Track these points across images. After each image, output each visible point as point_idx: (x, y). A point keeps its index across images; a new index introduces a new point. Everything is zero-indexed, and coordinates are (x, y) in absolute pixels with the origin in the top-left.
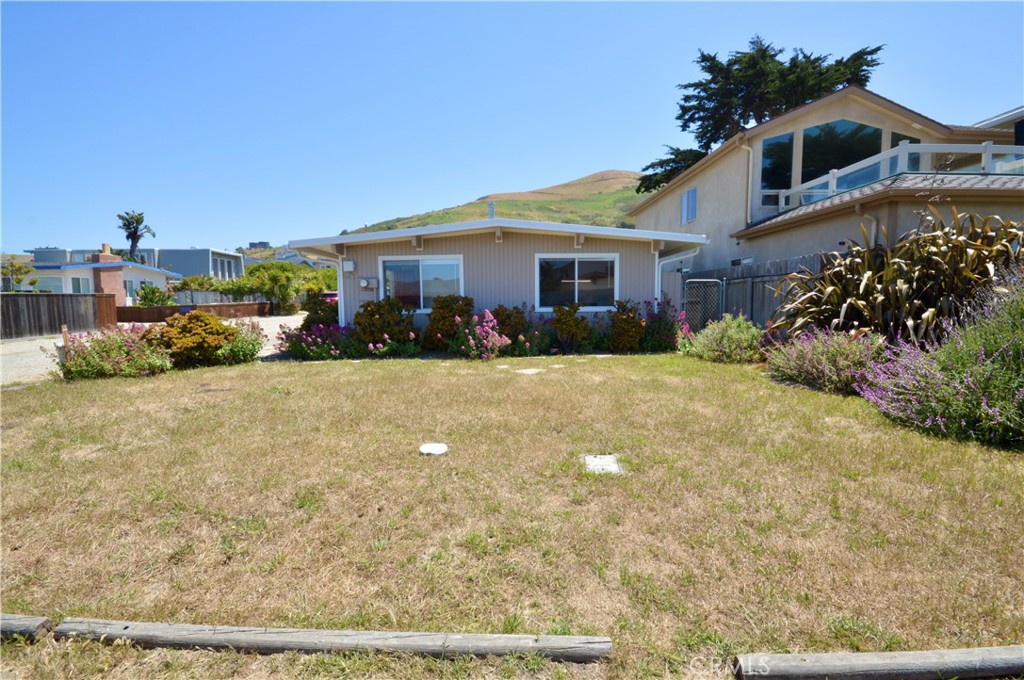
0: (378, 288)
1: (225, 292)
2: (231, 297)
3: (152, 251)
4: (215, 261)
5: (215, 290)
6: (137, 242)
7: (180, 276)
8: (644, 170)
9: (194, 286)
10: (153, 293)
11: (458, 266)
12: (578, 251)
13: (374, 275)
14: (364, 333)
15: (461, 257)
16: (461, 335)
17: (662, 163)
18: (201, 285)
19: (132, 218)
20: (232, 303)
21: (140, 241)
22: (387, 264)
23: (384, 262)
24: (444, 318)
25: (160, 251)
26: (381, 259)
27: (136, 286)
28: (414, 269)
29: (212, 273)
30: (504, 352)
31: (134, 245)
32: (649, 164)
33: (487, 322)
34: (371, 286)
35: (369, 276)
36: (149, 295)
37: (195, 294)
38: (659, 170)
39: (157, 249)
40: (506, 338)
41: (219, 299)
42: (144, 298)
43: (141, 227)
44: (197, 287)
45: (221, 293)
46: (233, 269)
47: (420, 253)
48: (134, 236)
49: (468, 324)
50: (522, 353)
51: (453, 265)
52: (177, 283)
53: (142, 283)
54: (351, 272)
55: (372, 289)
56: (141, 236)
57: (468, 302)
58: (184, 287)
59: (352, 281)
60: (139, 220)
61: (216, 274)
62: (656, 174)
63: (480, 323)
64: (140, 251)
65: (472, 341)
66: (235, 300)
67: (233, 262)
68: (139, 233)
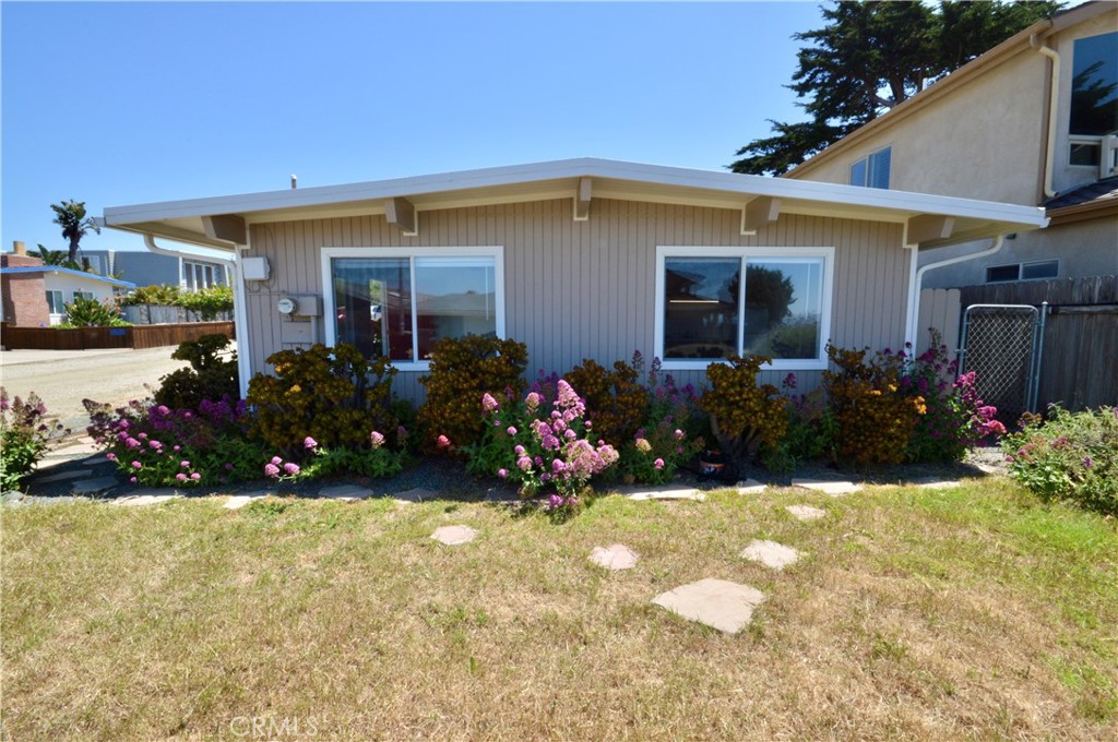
0: (320, 317)
1: (192, 307)
2: (199, 313)
3: (106, 253)
4: (188, 268)
5: (179, 305)
6: (78, 241)
7: (133, 285)
8: (740, 153)
9: (152, 298)
10: (90, 307)
11: (492, 270)
12: (749, 242)
13: (312, 289)
14: (270, 427)
15: (498, 251)
16: (499, 437)
17: (764, 144)
18: (161, 297)
19: (70, 208)
20: (201, 322)
21: (81, 240)
22: (342, 266)
23: (333, 260)
24: (457, 392)
25: (116, 254)
26: (327, 254)
27: (67, 297)
28: (398, 275)
29: (183, 282)
30: (603, 481)
31: (74, 245)
32: (746, 145)
33: (562, 409)
34: (302, 313)
35: (302, 289)
36: (84, 310)
37: (153, 309)
38: (760, 153)
39: (112, 251)
40: (609, 448)
41: (184, 315)
42: (77, 315)
43: (82, 221)
44: (156, 300)
45: (187, 308)
46: (214, 277)
47: (410, 243)
48: (73, 233)
49: (513, 410)
50: (647, 481)
51: (483, 268)
52: (131, 295)
53: (76, 294)
54: (261, 282)
55: (307, 319)
56: (83, 232)
57: (515, 352)
58: (139, 299)
59: (265, 299)
60: (80, 212)
61: (190, 283)
62: (756, 158)
63: (545, 412)
64: (82, 253)
65: (525, 460)
66: (205, 317)
67: (213, 268)
68: (79, 229)
